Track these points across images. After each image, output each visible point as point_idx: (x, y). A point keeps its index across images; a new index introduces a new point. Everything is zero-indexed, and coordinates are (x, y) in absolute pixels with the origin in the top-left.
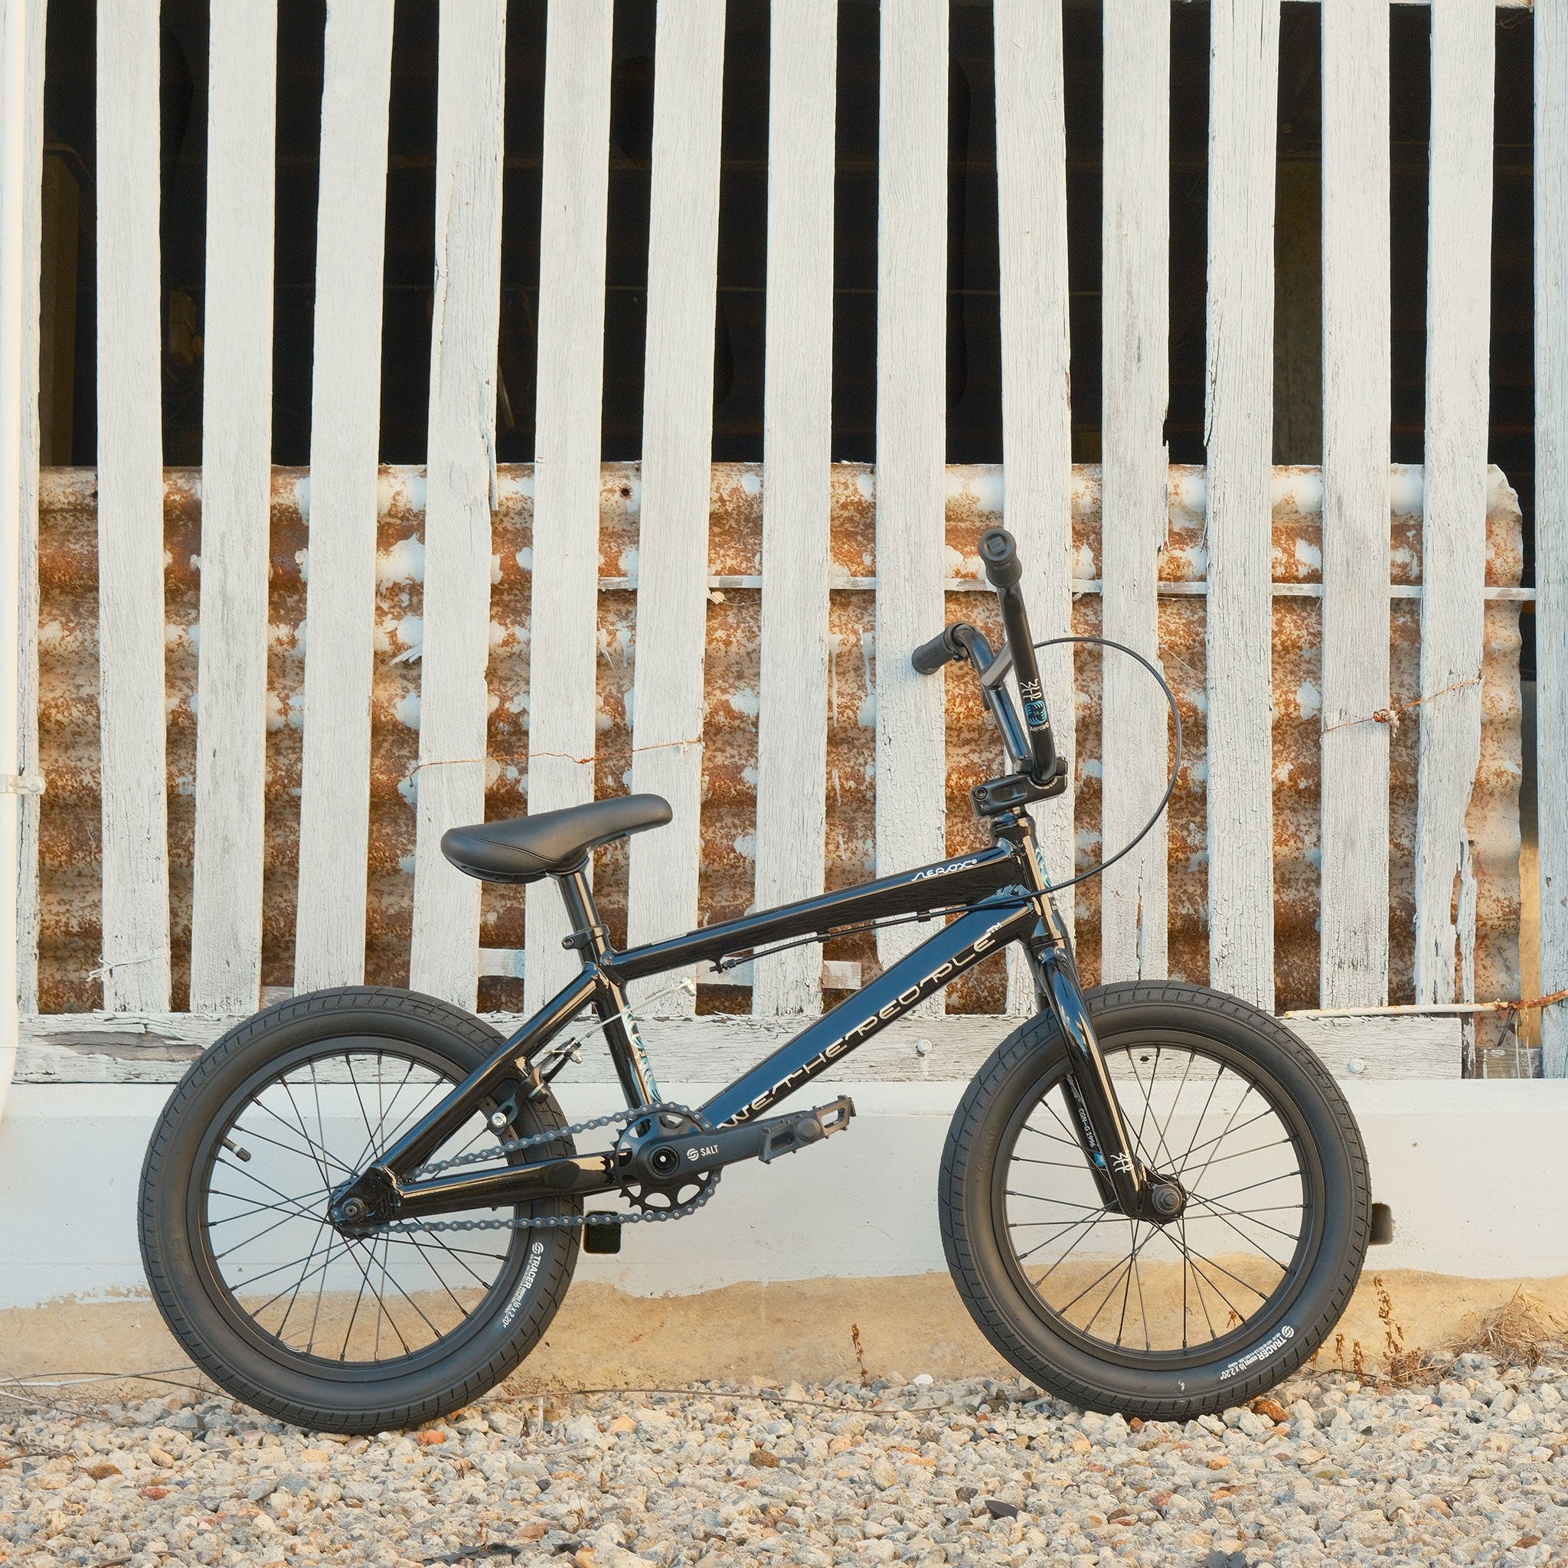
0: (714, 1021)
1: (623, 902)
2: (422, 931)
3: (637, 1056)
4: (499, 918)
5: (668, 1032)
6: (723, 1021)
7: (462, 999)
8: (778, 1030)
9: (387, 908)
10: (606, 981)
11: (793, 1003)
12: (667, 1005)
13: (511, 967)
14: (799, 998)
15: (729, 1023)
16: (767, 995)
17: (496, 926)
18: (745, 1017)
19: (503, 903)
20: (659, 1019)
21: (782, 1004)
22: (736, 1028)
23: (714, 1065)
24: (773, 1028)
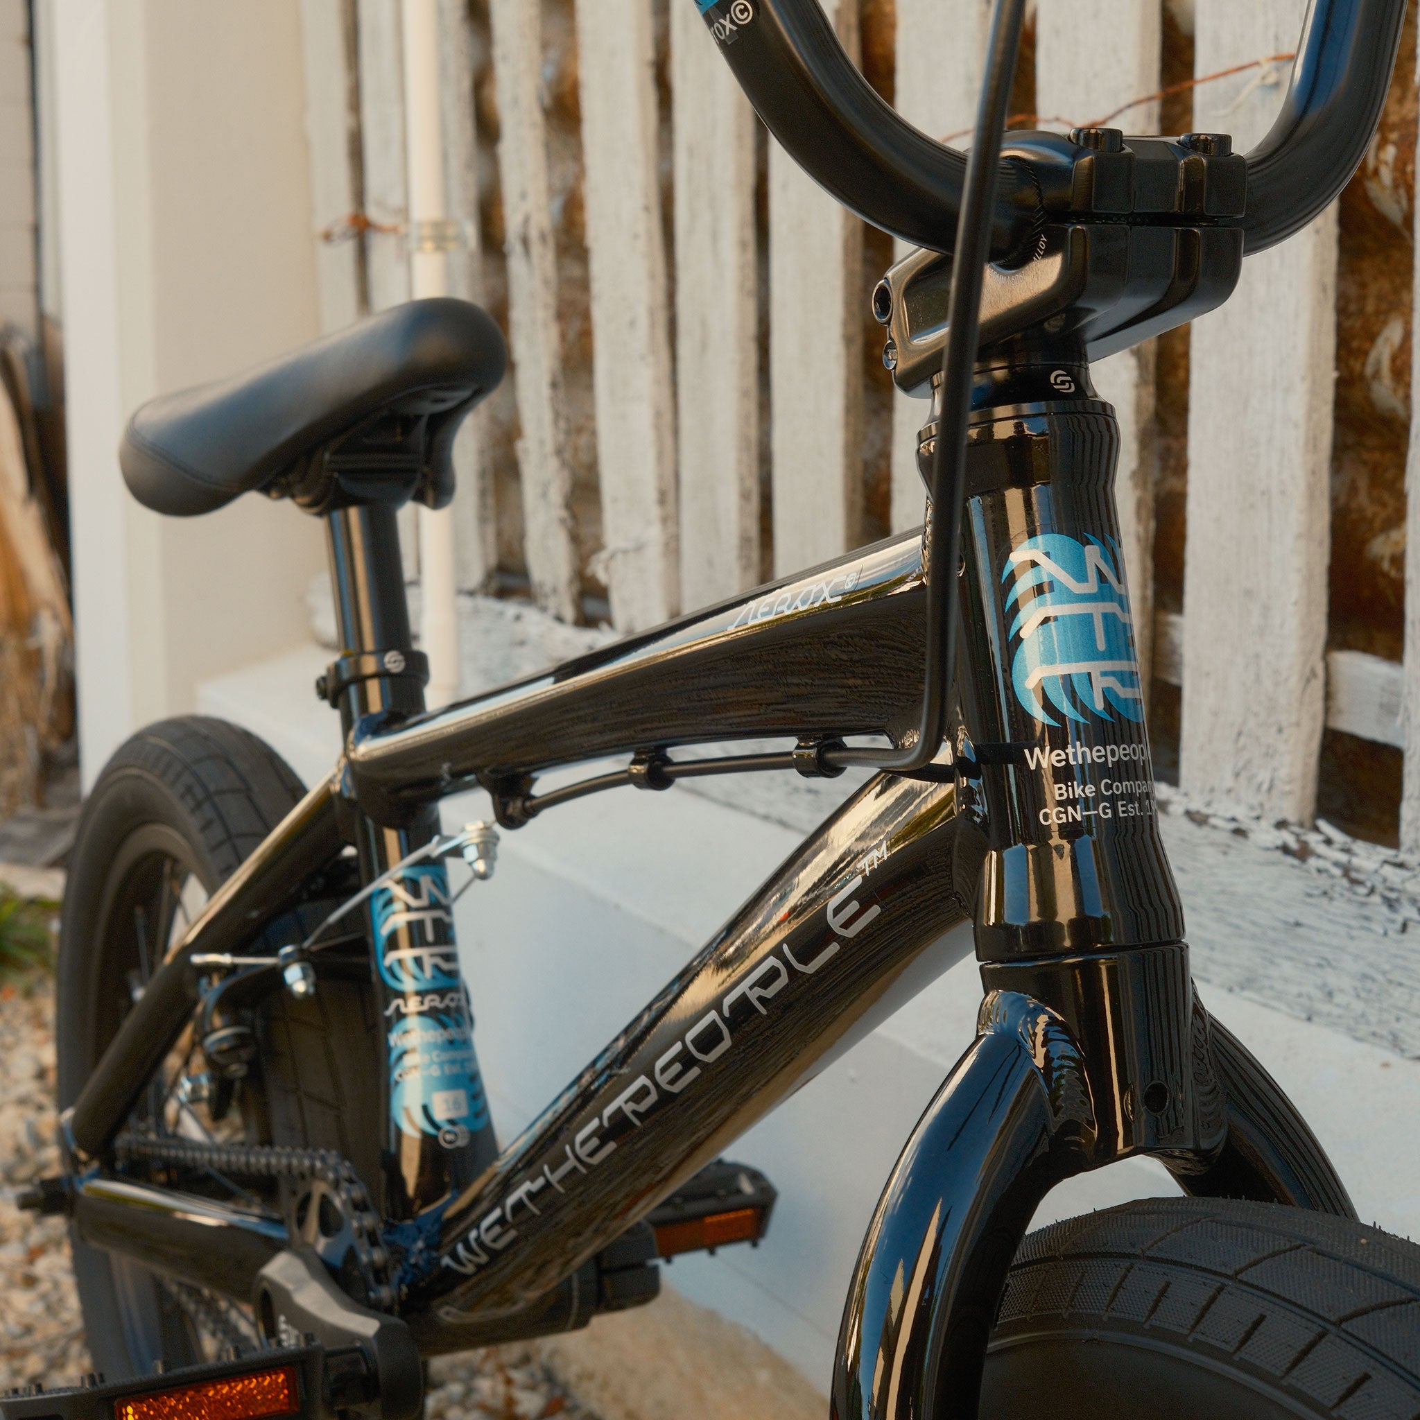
24: (1397, 900)
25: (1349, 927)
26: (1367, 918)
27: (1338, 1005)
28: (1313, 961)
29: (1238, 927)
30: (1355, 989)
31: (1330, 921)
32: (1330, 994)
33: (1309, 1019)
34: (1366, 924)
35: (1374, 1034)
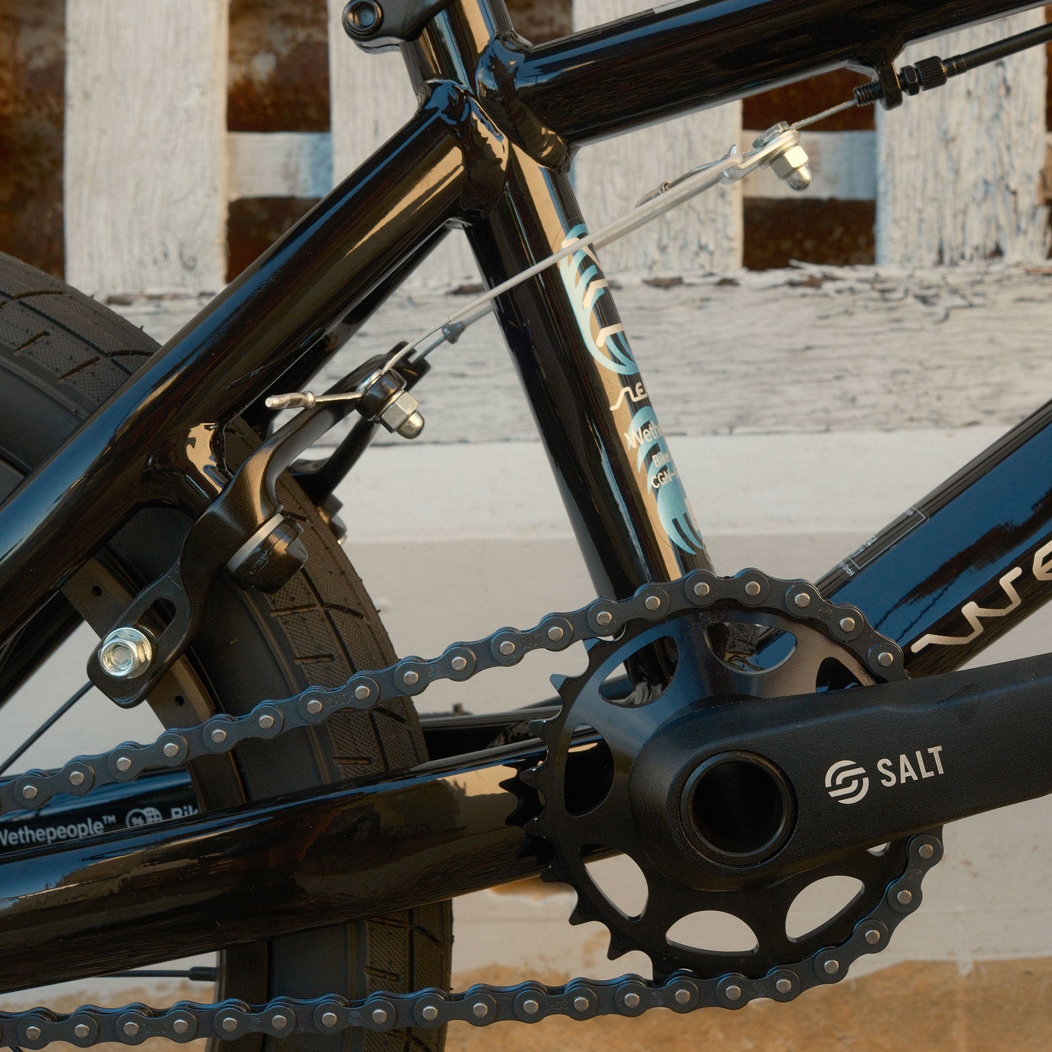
0: (792, 284)
1: (561, 19)
2: (87, 96)
3: (618, 402)
4: (280, 67)
5: (680, 314)
6: (814, 283)
7: (188, 252)
8: (947, 301)
9: (29, 56)
10: (499, 146)
11: (977, 235)
12: (673, 250)
13: (305, 174)
14: (991, 222)
15: (829, 287)
16: (914, 218)
17: (274, 86)
18: (864, 272)
19: (289, 33)
20: (658, 284)
21: (951, 236)
22: (846, 299)
23: (794, 392)
24: (936, 296)
25: (876, 334)
26: (897, 320)
27: (864, 407)
28: (829, 376)
29: (724, 372)
30: (885, 386)
31: (851, 335)
32: (853, 400)
33: (827, 430)
34: (896, 325)
35: (911, 419)
